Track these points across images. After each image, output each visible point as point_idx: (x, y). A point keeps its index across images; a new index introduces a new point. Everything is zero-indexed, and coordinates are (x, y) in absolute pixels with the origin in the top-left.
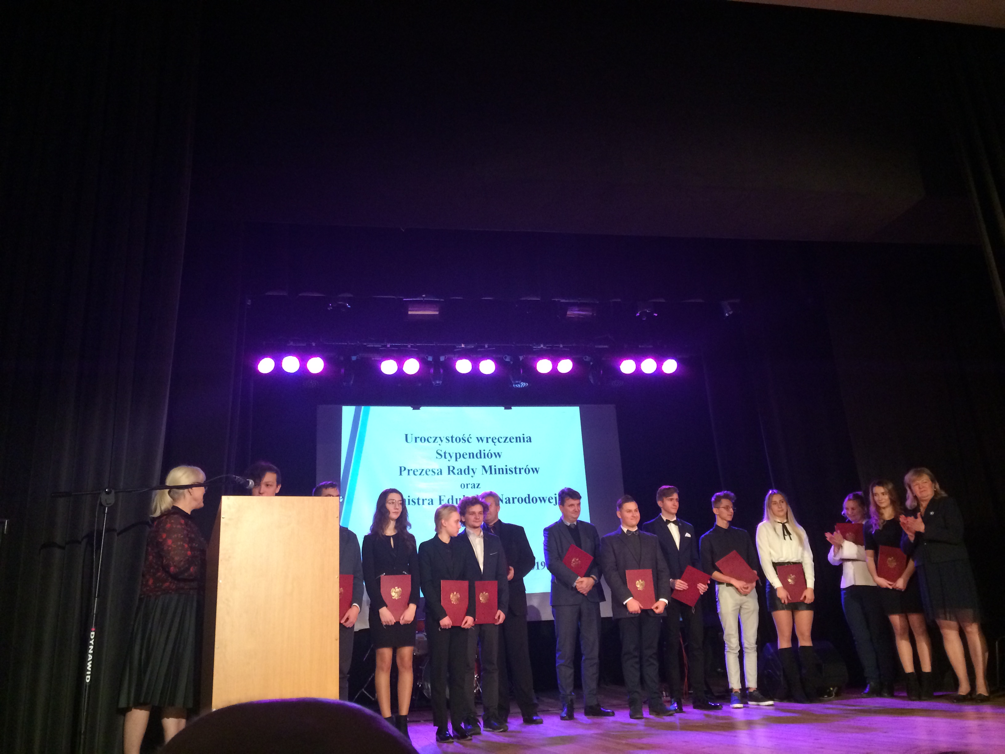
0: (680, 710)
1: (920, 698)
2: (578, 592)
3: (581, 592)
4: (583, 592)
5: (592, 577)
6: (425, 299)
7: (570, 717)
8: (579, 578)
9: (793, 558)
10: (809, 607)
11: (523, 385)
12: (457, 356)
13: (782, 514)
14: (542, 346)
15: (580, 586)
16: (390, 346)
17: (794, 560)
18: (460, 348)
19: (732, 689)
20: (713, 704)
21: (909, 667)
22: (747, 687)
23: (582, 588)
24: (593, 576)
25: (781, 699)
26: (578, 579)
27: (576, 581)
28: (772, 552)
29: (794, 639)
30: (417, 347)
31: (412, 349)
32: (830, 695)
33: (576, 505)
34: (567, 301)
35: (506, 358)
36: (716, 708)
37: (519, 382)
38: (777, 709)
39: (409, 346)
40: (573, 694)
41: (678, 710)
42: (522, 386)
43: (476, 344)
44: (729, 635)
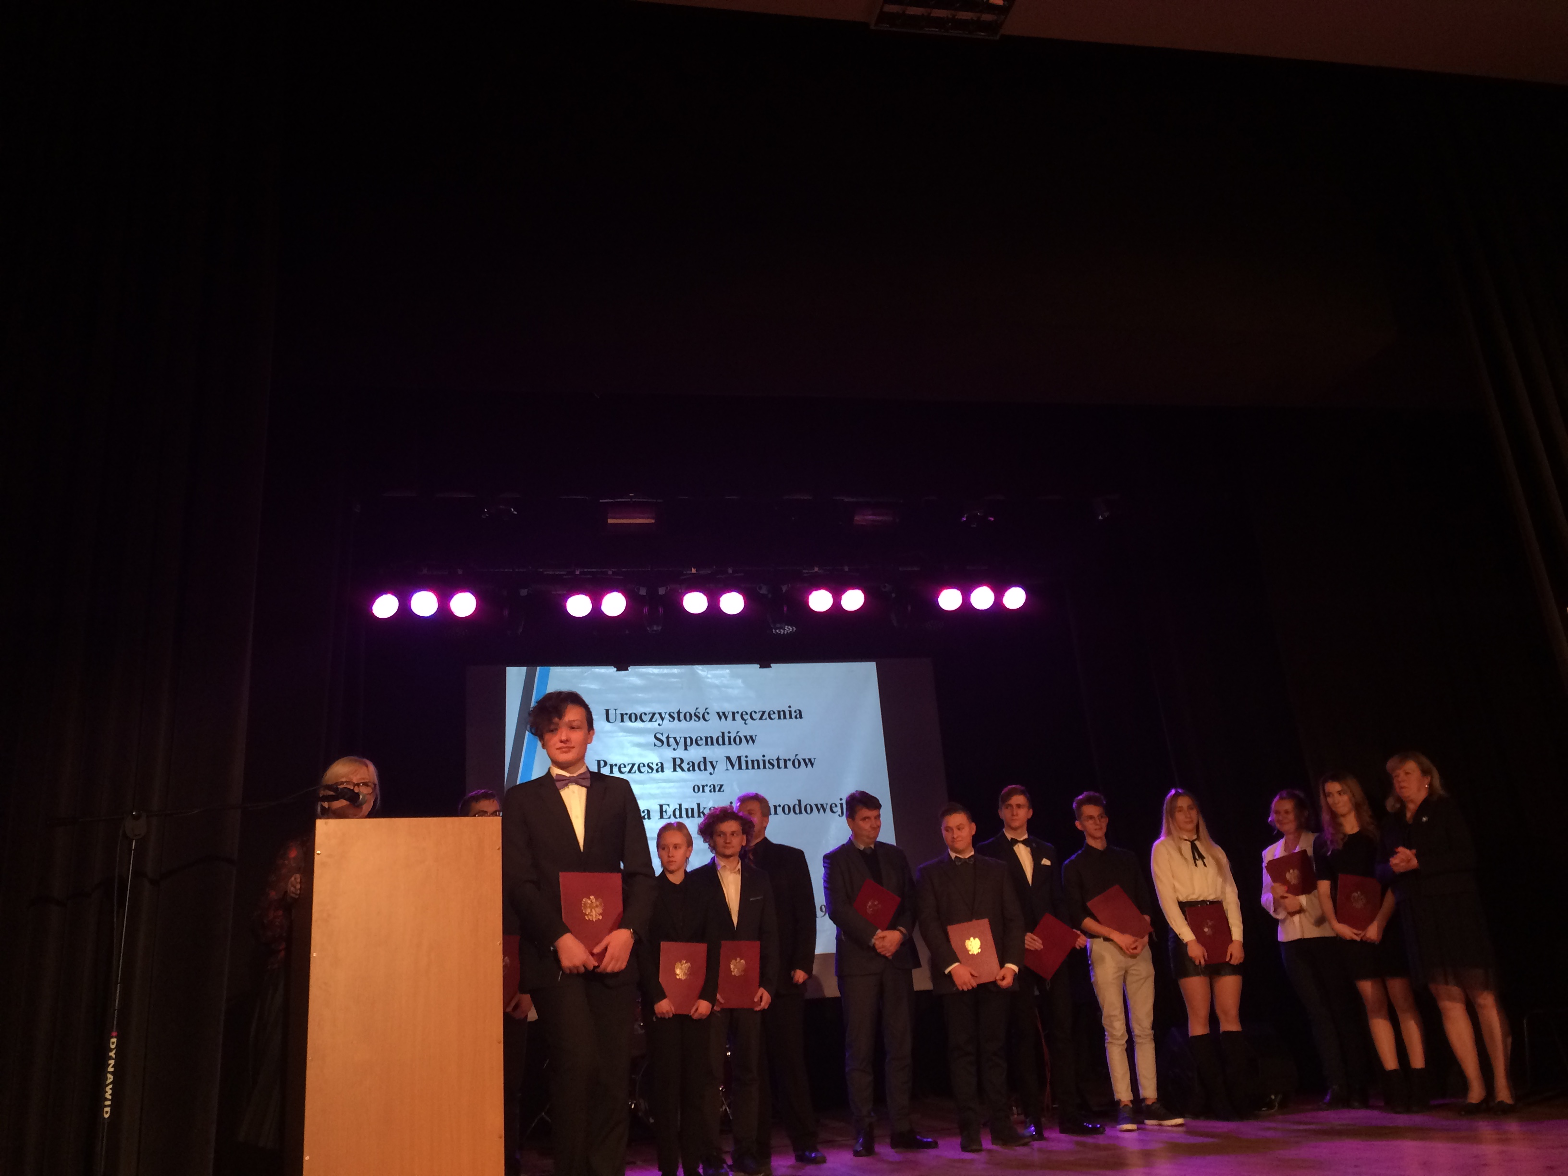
0: (1040, 1136)
1: (1408, 1110)
2: (878, 955)
3: (882, 954)
4: (886, 954)
5: (899, 930)
6: (633, 500)
7: (869, 1150)
8: (879, 931)
9: (1210, 895)
10: (1235, 970)
11: (788, 630)
12: (685, 586)
13: (1190, 826)
14: (816, 569)
15: (881, 945)
16: (580, 571)
17: (1211, 898)
18: (689, 574)
19: (1119, 1102)
20: (1090, 1126)
21: (1390, 1062)
22: (1141, 1097)
23: (883, 947)
24: (901, 928)
25: (1196, 1115)
26: (877, 933)
27: (875, 937)
28: (1177, 885)
29: (1213, 1019)
30: (623, 573)
31: (615, 578)
32: (1270, 1105)
33: (873, 819)
34: (854, 500)
35: (760, 588)
36: (1094, 1131)
37: (782, 625)
38: (1190, 1132)
39: (610, 572)
40: (872, 1114)
41: (1036, 1136)
42: (786, 631)
43: (714, 567)
44: (1110, 1016)
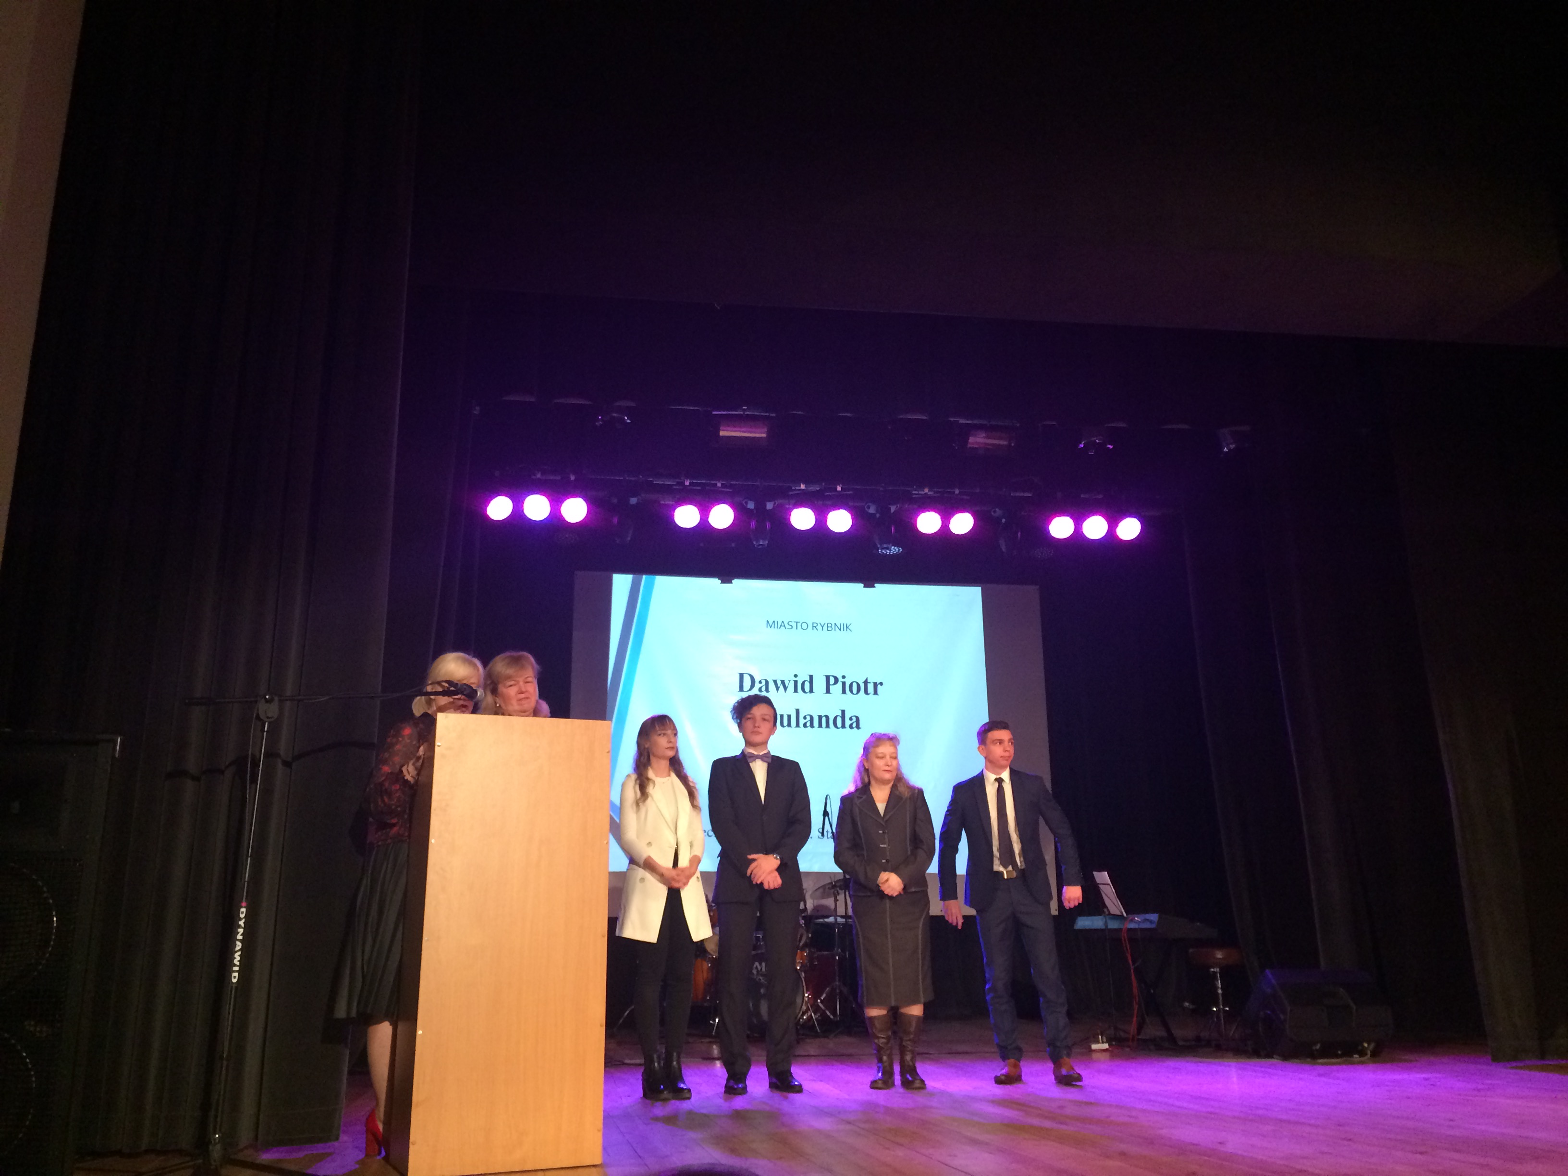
6: (746, 413)
11: (894, 550)
12: (793, 502)
14: (926, 490)
16: (690, 483)
18: (799, 490)
30: (731, 486)
31: (723, 489)
34: (969, 422)
35: (869, 507)
37: (889, 546)
39: (719, 485)
42: (892, 552)
43: (823, 484)
